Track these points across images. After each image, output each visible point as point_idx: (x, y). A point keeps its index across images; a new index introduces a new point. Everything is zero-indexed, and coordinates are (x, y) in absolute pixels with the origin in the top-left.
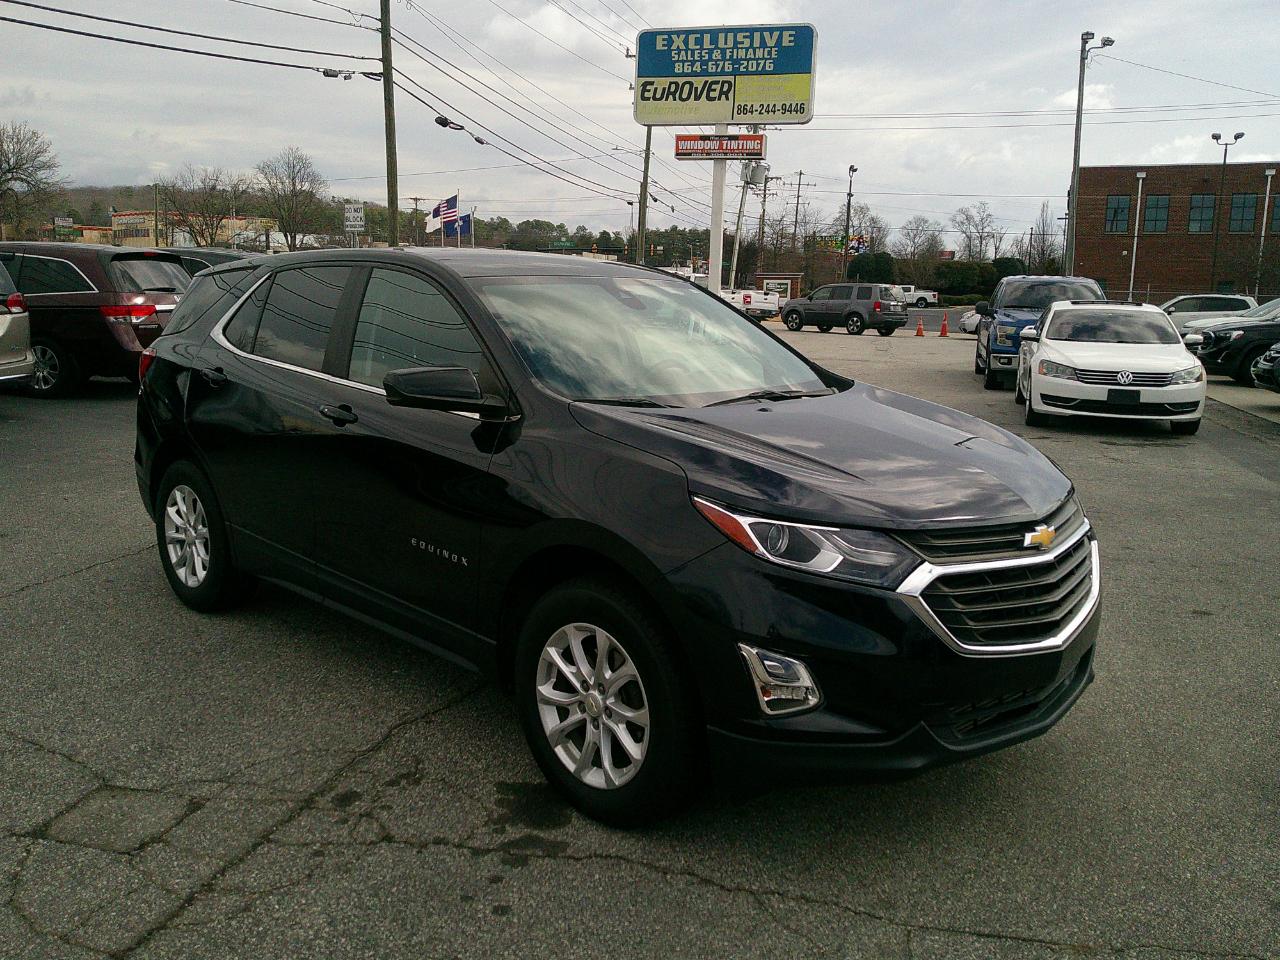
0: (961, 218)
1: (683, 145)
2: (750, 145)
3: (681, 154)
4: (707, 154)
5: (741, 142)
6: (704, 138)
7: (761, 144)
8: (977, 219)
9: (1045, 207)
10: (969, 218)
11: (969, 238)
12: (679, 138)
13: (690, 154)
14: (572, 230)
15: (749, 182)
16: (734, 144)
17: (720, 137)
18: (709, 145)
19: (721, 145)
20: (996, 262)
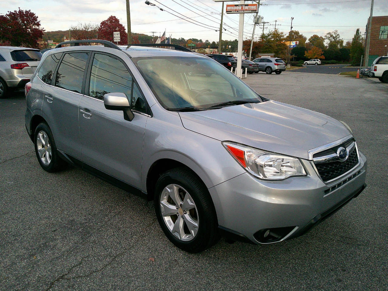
0: (329, 36)
1: (229, 8)
2: (253, 8)
3: (228, 12)
4: (237, 12)
5: (249, 7)
6: (236, 6)
7: (256, 7)
8: (334, 36)
9: (358, 30)
10: (332, 36)
11: (331, 42)
12: (228, 6)
13: (231, 11)
14: (204, 41)
15: (256, 23)
16: (247, 8)
17: (242, 5)
18: (237, 8)
19: (242, 8)
20: (341, 50)
